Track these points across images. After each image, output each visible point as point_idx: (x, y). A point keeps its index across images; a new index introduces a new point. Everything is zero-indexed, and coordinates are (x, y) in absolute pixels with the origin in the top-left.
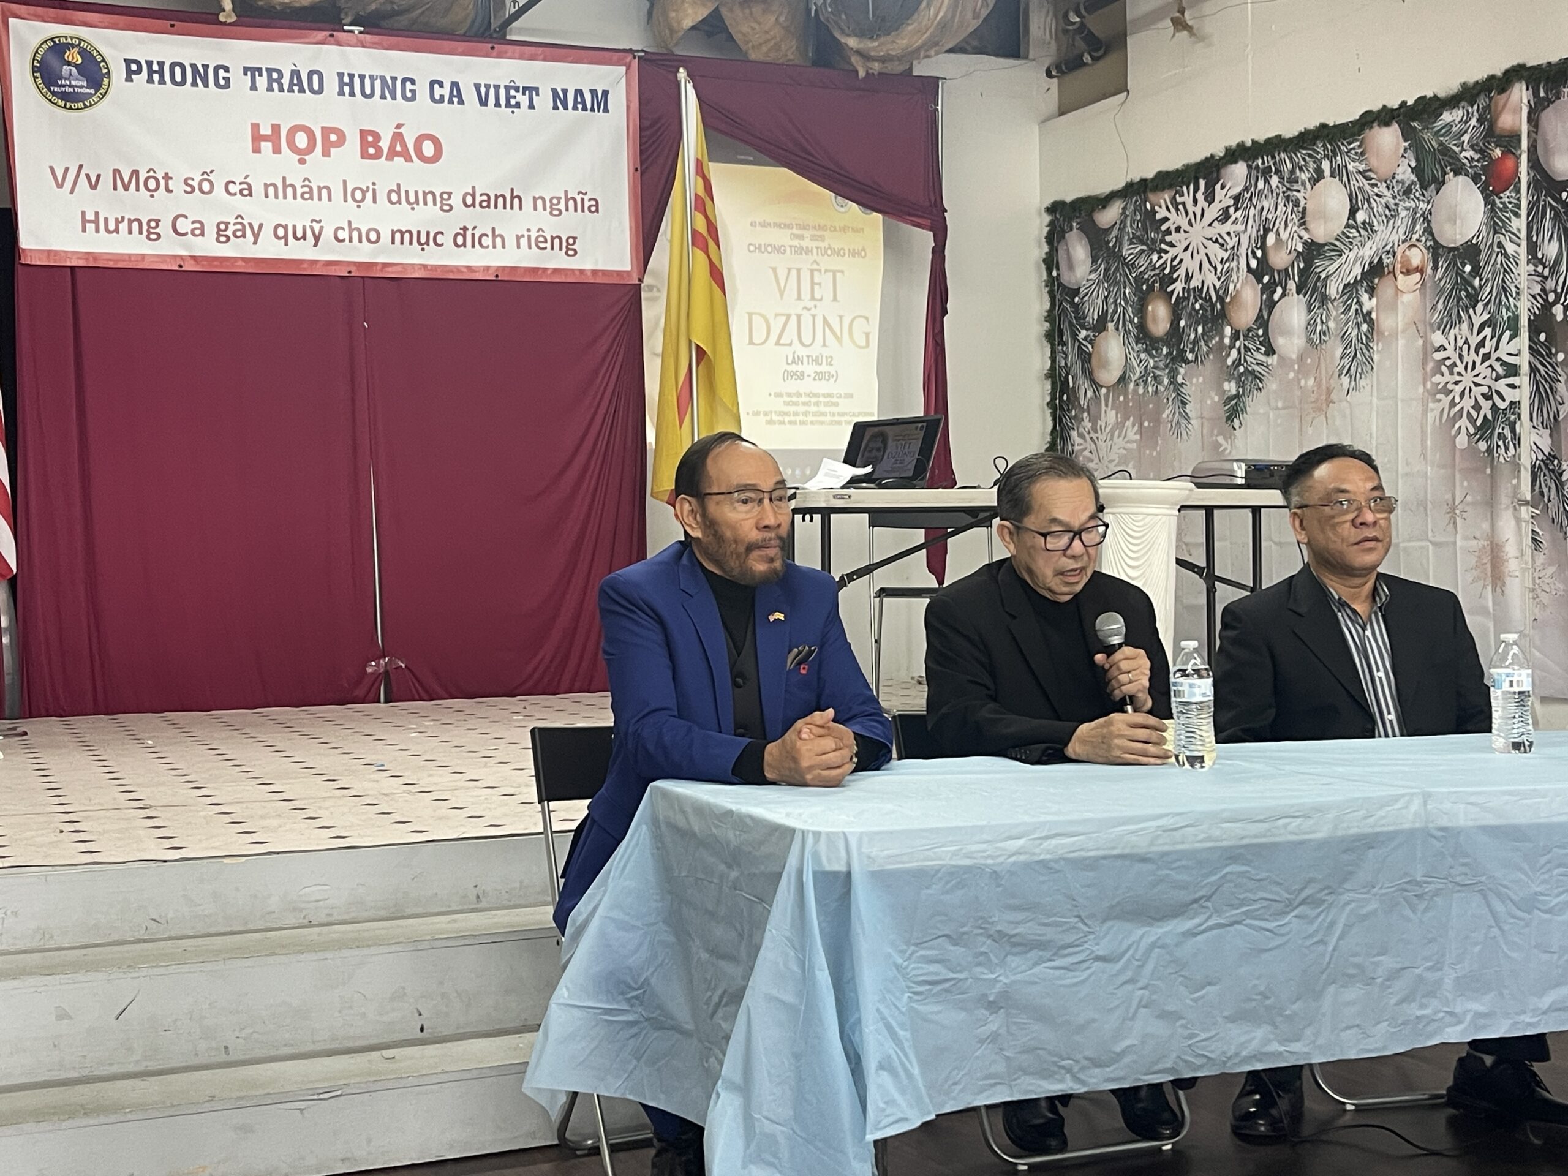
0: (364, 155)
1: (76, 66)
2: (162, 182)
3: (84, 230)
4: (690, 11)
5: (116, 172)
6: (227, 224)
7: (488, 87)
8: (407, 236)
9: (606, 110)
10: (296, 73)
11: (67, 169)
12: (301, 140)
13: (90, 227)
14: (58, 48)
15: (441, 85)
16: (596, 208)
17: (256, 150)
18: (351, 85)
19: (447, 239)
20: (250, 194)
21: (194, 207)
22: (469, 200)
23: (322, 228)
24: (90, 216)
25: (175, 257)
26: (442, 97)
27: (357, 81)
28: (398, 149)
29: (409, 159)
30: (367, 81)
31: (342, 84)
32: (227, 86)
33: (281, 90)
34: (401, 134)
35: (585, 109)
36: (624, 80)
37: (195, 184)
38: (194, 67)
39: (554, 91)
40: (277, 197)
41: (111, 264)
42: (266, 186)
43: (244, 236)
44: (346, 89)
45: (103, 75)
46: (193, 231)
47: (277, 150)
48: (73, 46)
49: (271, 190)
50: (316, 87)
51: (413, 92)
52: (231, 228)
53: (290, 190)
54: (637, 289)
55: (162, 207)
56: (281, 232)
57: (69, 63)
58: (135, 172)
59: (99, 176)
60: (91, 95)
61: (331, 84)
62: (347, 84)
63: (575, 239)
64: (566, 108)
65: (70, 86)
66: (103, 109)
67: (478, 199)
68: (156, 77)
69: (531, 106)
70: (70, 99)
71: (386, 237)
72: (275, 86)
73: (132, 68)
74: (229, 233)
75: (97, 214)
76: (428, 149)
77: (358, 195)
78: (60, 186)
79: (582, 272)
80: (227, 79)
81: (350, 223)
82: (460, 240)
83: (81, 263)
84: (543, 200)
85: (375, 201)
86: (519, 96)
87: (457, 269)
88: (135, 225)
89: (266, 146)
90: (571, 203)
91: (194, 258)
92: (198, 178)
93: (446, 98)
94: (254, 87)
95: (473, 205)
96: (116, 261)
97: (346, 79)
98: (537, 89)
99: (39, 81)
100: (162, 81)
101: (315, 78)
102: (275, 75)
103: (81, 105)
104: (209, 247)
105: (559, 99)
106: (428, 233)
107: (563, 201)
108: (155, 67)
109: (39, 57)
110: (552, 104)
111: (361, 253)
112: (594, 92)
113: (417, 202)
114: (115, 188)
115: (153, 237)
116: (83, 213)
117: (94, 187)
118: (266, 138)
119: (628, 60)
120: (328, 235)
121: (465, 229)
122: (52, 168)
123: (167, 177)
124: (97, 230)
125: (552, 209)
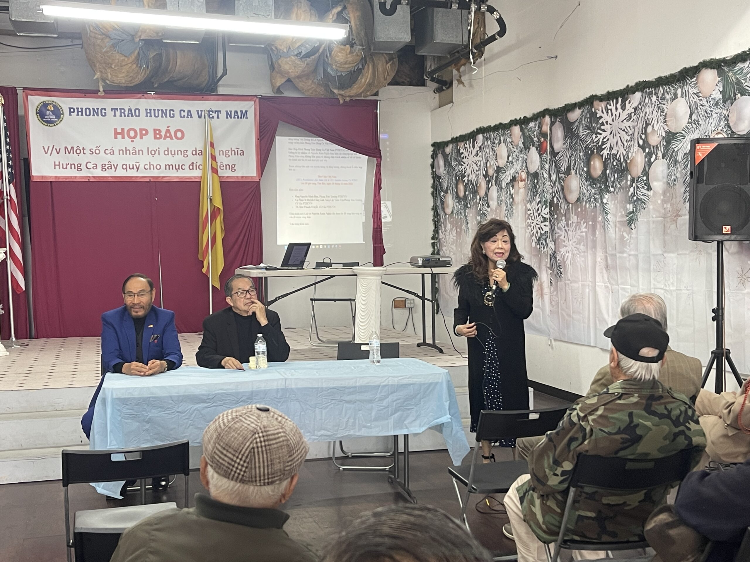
0: (155, 138)
1: (52, 111)
2: (82, 151)
3: (55, 168)
4: (279, 80)
5: (66, 148)
6: (105, 165)
7: (201, 111)
8: (171, 167)
9: (247, 118)
10: (130, 110)
11: (49, 147)
12: (132, 134)
13: (57, 167)
14: (45, 105)
15: (184, 111)
16: (243, 153)
17: (116, 138)
18: (150, 113)
19: (186, 167)
20: (113, 154)
21: (93, 159)
22: (194, 153)
23: (139, 165)
24: (57, 163)
25: (87, 177)
26: (184, 116)
27: (152, 111)
28: (168, 135)
29: (172, 139)
30: (156, 111)
31: (147, 113)
32: (105, 115)
33: (125, 116)
34: (169, 130)
35: (238, 118)
36: (253, 106)
37: (94, 151)
38: (93, 109)
39: (227, 112)
40: (123, 154)
41: (64, 180)
42: (119, 150)
43: (111, 168)
44: (149, 115)
45: (61, 114)
46: (93, 167)
47: (123, 138)
48: (51, 104)
49: (121, 152)
50: (137, 114)
51: (173, 114)
52: (107, 166)
53: (128, 152)
54: (258, 184)
55: (82, 159)
56: (125, 167)
57: (49, 110)
58: (73, 148)
59: (60, 149)
60: (56, 121)
61: (143, 113)
62: (149, 113)
63: (235, 165)
64: (231, 118)
65: (49, 118)
66: (61, 126)
67: (198, 152)
68: (80, 113)
69: (218, 118)
70: (50, 123)
71: (163, 167)
72: (123, 114)
73: (71, 110)
74: (106, 168)
75: (59, 162)
76: (179, 135)
77: (153, 152)
78: (46, 153)
79: (237, 177)
80: (105, 113)
81: (150, 163)
82: (191, 167)
83: (54, 180)
84: (223, 151)
85: (159, 154)
86: (214, 114)
87: (190, 178)
88: (73, 166)
89: (119, 136)
90: (233, 152)
91: (94, 177)
92: (94, 149)
93: (186, 116)
94: (115, 115)
95: (196, 154)
96: (66, 179)
97: (148, 111)
98: (220, 111)
99: (39, 117)
100: (82, 115)
101: (137, 111)
102: (123, 111)
103: (53, 125)
104: (99, 173)
105: (229, 115)
106: (179, 165)
107: (230, 152)
108: (80, 110)
109: (38, 109)
110: (226, 116)
111: (155, 173)
112: (241, 111)
113: (175, 154)
114: (66, 153)
115: (79, 170)
116: (55, 162)
117: (58, 153)
118: (119, 133)
119: (255, 99)
120: (141, 167)
121: (193, 163)
122: (43, 147)
123: (83, 149)
124: (60, 168)
125: (226, 155)
